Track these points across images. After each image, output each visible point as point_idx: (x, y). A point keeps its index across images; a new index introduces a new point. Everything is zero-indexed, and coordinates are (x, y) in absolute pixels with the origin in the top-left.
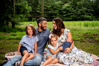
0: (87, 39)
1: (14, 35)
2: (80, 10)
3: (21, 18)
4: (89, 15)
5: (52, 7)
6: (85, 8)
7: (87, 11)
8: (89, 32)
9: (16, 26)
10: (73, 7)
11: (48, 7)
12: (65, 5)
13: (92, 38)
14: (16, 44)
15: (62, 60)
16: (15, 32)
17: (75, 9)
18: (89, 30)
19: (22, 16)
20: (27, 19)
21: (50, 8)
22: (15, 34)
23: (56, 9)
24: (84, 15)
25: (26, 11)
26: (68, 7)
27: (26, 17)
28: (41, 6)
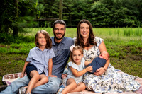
0: (129, 54)
1: (17, 48)
2: (118, 11)
3: (28, 21)
4: (132, 19)
5: (76, 5)
6: (126, 9)
7: (128, 13)
8: (132, 43)
9: (19, 34)
10: (106, 7)
11: (69, 5)
12: (95, 3)
13: (137, 52)
14: (19, 62)
15: (93, 85)
16: (19, 43)
17: (110, 9)
18: (131, 41)
19: (29, 18)
20: (37, 24)
21: (73, 7)
22: (17, 45)
23: (81, 9)
24: (124, 18)
25: (36, 10)
26: (99, 6)
27: (35, 21)
28: (58, 4)
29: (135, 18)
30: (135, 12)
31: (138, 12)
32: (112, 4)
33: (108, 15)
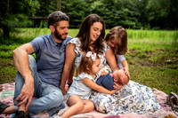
0: (136, 59)
1: (6, 50)
2: (118, 12)
3: (21, 19)
4: (133, 20)
5: (75, 5)
6: (126, 10)
7: (129, 15)
8: (137, 47)
9: (11, 34)
10: (107, 7)
11: (68, 5)
12: (95, 3)
13: (144, 57)
16: (8, 45)
17: (110, 10)
20: (31, 23)
21: (72, 7)
22: (7, 47)
23: (80, 9)
24: (125, 20)
25: (30, 7)
26: (100, 7)
27: (29, 19)
28: (56, 3)
29: (136, 20)
30: (136, 14)
31: (139, 14)
32: (113, 4)
33: (108, 16)
